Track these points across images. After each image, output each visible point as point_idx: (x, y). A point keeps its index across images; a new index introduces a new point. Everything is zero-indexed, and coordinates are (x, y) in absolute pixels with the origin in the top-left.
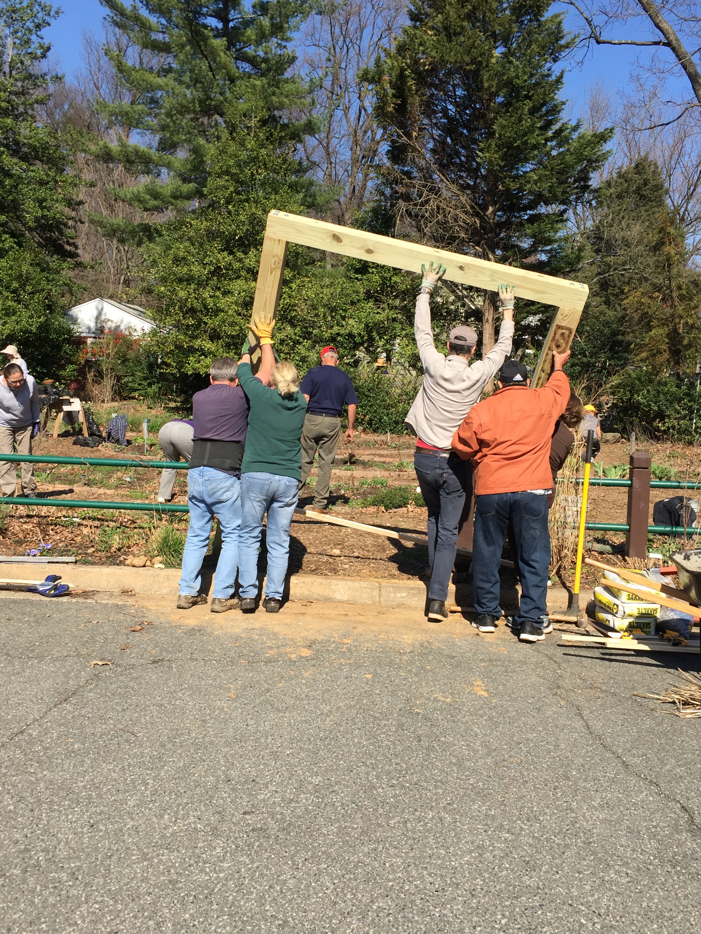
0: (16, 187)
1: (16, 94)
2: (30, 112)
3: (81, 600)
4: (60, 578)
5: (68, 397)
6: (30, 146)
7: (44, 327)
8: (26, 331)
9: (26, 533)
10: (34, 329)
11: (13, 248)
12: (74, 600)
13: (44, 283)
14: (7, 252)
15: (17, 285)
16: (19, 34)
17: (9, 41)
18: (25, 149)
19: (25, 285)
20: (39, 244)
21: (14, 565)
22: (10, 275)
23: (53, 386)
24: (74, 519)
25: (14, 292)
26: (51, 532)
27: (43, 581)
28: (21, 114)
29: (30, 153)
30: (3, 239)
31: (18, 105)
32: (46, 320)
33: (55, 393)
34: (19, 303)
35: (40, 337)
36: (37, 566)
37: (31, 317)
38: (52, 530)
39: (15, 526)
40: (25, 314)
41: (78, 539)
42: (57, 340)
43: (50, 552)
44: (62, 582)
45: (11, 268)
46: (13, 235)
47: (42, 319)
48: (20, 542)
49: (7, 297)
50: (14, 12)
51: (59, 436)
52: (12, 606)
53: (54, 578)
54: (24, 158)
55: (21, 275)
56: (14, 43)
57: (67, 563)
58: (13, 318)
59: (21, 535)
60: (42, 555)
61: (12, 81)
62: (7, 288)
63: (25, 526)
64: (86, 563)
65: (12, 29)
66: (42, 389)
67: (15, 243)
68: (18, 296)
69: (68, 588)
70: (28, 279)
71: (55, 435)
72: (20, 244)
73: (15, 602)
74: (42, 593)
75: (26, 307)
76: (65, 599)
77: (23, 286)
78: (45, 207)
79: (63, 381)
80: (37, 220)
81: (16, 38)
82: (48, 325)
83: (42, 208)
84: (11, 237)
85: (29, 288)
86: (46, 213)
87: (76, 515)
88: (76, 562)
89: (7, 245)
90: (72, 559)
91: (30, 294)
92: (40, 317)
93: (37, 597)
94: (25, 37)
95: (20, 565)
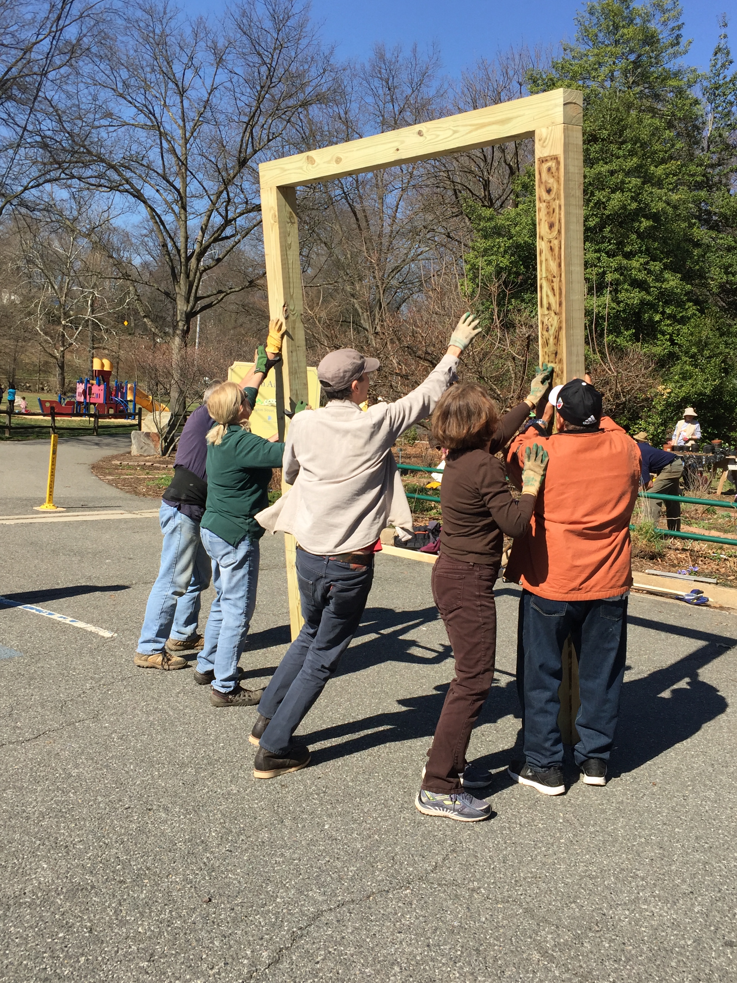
0: (703, 256)
1: (712, 166)
2: (724, 181)
3: (718, 610)
4: (703, 593)
5: (733, 457)
6: (721, 215)
7: (718, 390)
8: (701, 394)
9: (680, 561)
10: (708, 391)
11: (695, 315)
12: (712, 610)
13: (722, 347)
14: (689, 318)
15: (696, 351)
16: (720, 109)
17: (710, 117)
18: (715, 218)
19: (703, 350)
20: (722, 309)
21: (667, 579)
22: (690, 341)
23: (720, 445)
24: (721, 556)
25: (692, 357)
26: (700, 562)
27: (689, 593)
28: (715, 184)
29: (721, 221)
30: (687, 307)
31: (713, 176)
32: (721, 383)
33: (722, 453)
34: (696, 368)
35: (714, 399)
36: (685, 582)
37: (706, 380)
38: (702, 561)
39: (671, 554)
40: (701, 377)
41: (723, 570)
42: (731, 402)
43: (696, 573)
44: (704, 595)
45: (692, 334)
46: (697, 302)
47: (717, 382)
48: (674, 566)
49: (686, 362)
50: (717, 89)
51: (722, 493)
52: (663, 605)
53: (698, 592)
54: (715, 227)
55: (700, 341)
56: (715, 118)
57: (710, 583)
58: (690, 381)
59: (675, 562)
60: (690, 574)
61: (709, 154)
62: (686, 353)
63: (679, 555)
64: (725, 585)
65: (713, 104)
66: (710, 448)
67: (697, 310)
68: (696, 361)
69: (708, 600)
70: (706, 344)
71: (719, 492)
72: (702, 311)
73: (666, 603)
74: (687, 601)
75: (703, 370)
76: (705, 608)
77: (701, 351)
78: (731, 273)
79: (733, 442)
80: (722, 286)
81: (717, 113)
82: (723, 387)
83: (727, 273)
84: (695, 305)
85: (707, 353)
86: (731, 278)
87: (723, 553)
88: (717, 584)
89: (690, 313)
90: (714, 581)
91: (708, 357)
92: (715, 380)
93: (683, 603)
94: (726, 110)
95: (673, 579)
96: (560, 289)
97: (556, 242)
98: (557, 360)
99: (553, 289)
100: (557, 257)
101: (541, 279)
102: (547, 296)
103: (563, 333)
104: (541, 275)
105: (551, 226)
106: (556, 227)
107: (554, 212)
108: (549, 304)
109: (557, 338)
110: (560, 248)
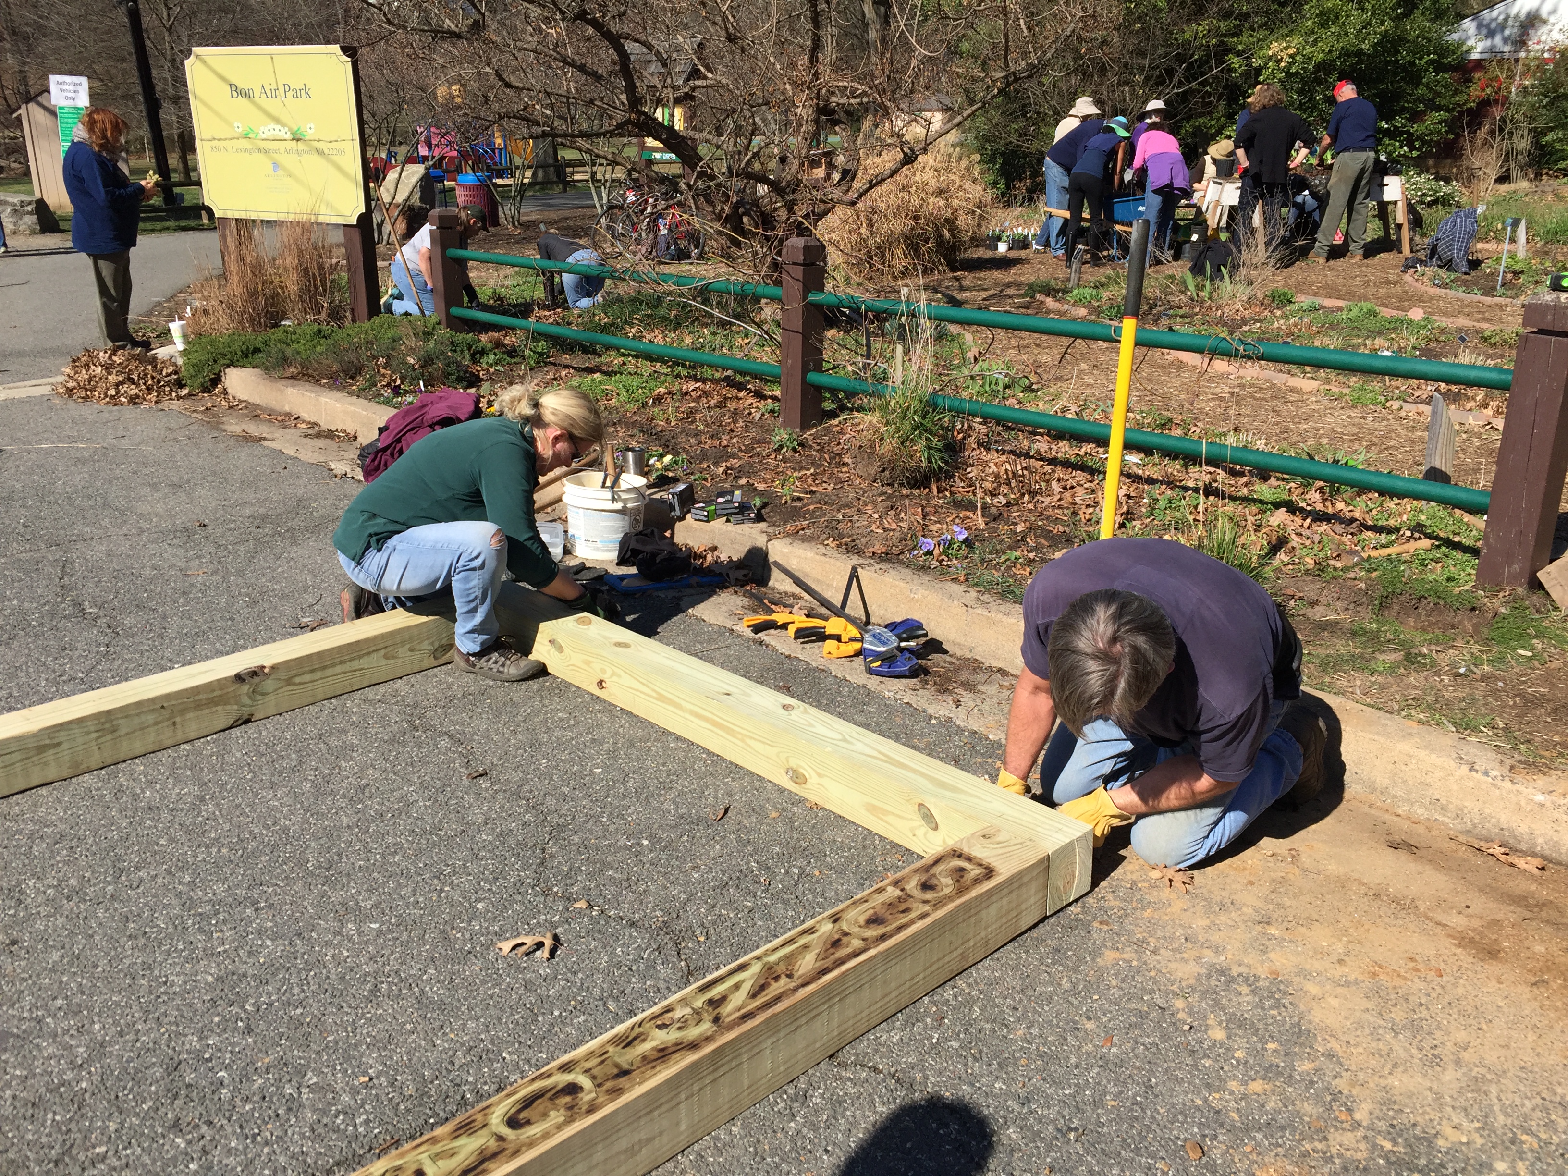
96: (778, 999)
97: (856, 943)
98: (609, 1085)
99: (763, 988)
100: (833, 958)
101: (758, 958)
102: (737, 987)
103: (693, 1057)
104: (766, 954)
105: (875, 920)
106: (880, 930)
107: (903, 912)
108: (723, 999)
109: (663, 1054)
110: (856, 955)
